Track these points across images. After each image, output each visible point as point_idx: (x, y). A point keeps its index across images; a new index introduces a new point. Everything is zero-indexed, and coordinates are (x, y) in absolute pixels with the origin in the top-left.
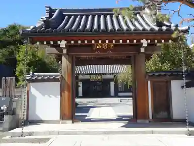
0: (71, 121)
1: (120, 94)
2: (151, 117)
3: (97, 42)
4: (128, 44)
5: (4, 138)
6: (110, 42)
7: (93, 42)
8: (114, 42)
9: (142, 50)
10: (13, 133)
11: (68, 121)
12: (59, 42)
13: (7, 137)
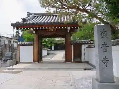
0: (38, 63)
2: (72, 61)
3: (48, 28)
4: (63, 29)
5: (4, 70)
6: (55, 28)
7: (47, 28)
8: (56, 28)
9: (68, 31)
10: (9, 68)
11: (36, 63)
13: (6, 70)
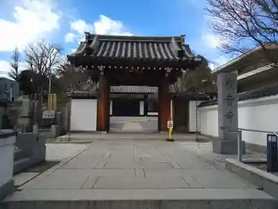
1: (149, 114)
9: (167, 75)
12: (98, 67)
